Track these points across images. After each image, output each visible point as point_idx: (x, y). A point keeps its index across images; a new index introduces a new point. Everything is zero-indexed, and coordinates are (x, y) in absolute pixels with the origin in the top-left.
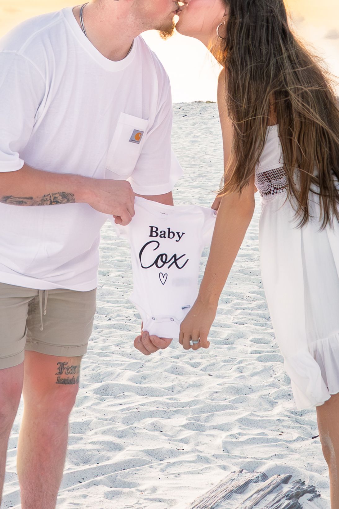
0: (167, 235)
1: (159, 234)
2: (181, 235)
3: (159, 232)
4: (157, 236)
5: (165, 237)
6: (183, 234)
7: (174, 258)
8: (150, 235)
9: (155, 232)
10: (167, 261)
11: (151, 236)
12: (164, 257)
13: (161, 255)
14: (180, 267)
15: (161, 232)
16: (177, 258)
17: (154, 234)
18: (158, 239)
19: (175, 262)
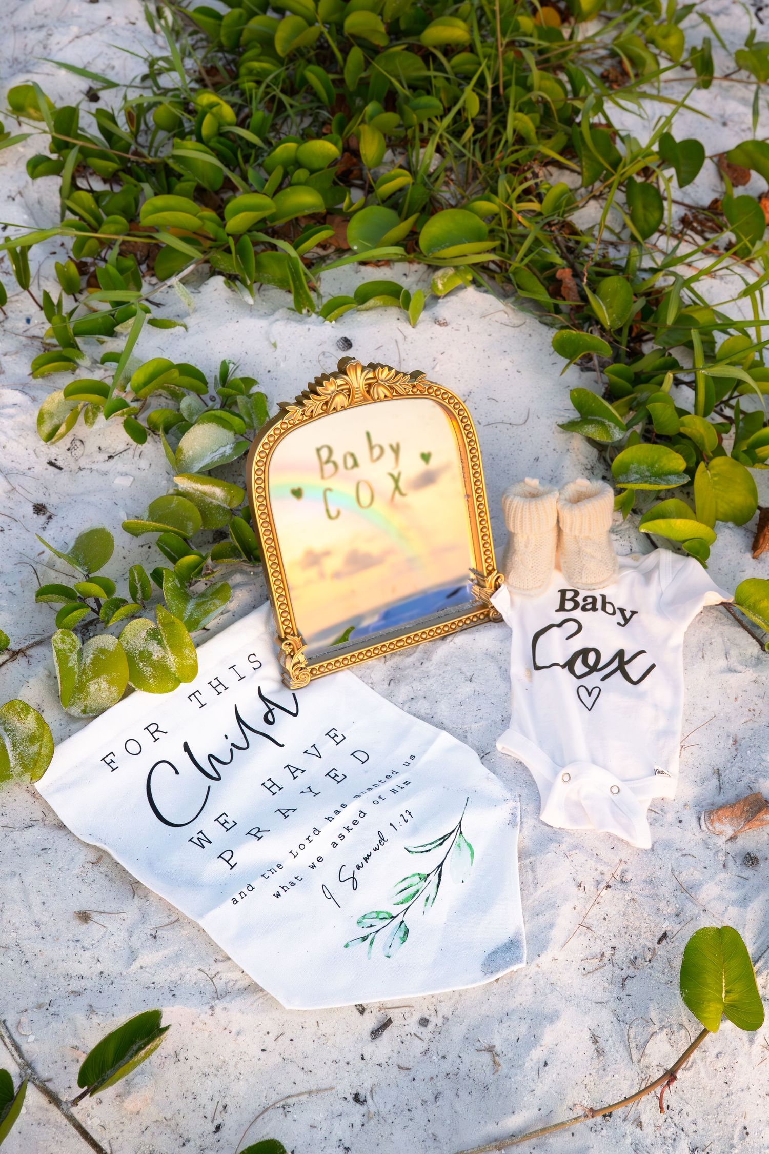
0: (599, 605)
1: (582, 603)
2: (628, 614)
3: (579, 599)
4: (575, 608)
5: (594, 609)
6: (633, 613)
7: (617, 660)
8: (558, 607)
9: (572, 599)
10: (599, 667)
11: (562, 608)
12: (592, 658)
13: (584, 652)
14: (635, 679)
15: (585, 599)
16: (626, 659)
17: (569, 605)
18: (578, 614)
19: (621, 668)
